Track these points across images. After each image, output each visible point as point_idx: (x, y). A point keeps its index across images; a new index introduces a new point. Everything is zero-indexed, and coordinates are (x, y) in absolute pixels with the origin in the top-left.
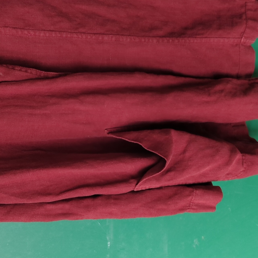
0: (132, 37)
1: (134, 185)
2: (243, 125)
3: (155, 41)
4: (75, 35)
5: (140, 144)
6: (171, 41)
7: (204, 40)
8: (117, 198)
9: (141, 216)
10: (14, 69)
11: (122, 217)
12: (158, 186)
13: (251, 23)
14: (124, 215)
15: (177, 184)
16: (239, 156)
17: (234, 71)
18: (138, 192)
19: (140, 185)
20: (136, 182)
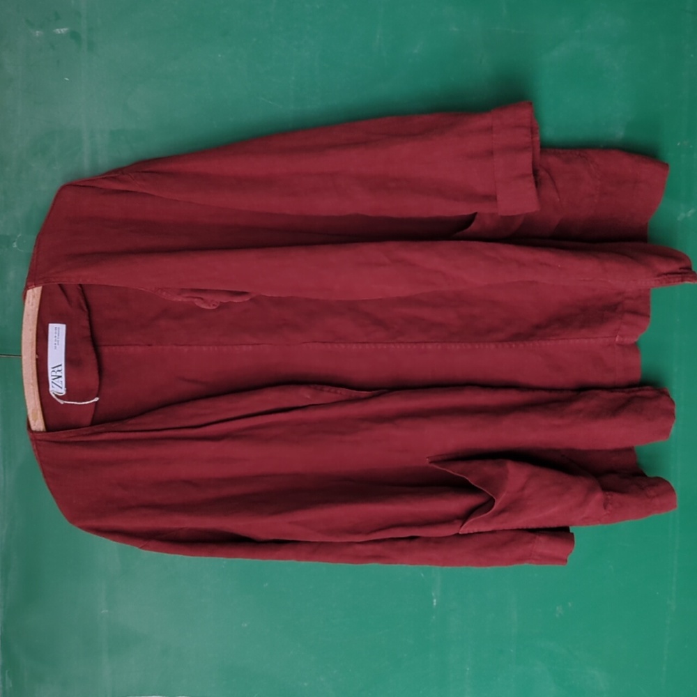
0: (463, 344)
1: (459, 526)
2: (630, 450)
3: (493, 346)
4: (392, 346)
5: (465, 477)
6: (514, 346)
7: (560, 342)
8: (439, 541)
9: (467, 564)
10: (321, 390)
11: (444, 565)
12: (489, 529)
13: (628, 317)
14: (445, 562)
15: (515, 528)
16: (599, 496)
17: (608, 379)
18: (464, 535)
19: (466, 527)
20: (460, 524)
